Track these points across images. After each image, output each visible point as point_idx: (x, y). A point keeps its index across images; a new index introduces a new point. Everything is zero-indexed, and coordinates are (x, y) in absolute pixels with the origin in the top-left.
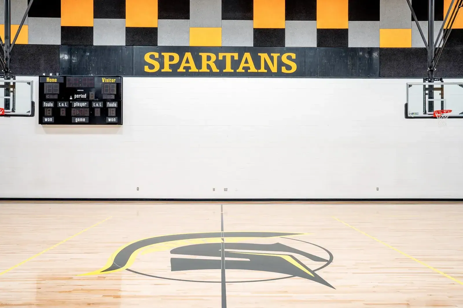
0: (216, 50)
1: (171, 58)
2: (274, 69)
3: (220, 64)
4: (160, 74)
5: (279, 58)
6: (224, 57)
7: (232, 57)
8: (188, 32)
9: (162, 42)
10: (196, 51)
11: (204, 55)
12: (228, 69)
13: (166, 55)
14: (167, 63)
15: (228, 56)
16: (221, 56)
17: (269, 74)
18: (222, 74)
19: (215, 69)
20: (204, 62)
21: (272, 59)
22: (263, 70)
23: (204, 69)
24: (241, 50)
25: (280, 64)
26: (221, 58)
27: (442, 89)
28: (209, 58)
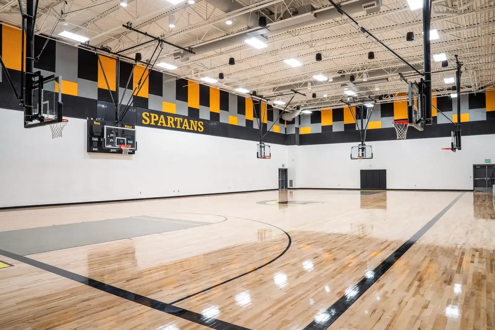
0: (174, 116)
1: (155, 117)
2: (196, 129)
3: (176, 123)
4: (149, 125)
5: (197, 123)
6: (177, 120)
7: (180, 120)
8: (162, 104)
9: (151, 107)
10: (166, 114)
11: (169, 118)
12: (179, 127)
13: (153, 115)
14: (153, 120)
15: (179, 119)
16: (176, 118)
17: (193, 131)
18: (176, 129)
19: (174, 126)
20: (169, 122)
21: (195, 123)
22: (191, 129)
23: (169, 126)
24: (184, 117)
25: (198, 127)
26: (176, 120)
27: (264, 147)
28: (171, 120)
